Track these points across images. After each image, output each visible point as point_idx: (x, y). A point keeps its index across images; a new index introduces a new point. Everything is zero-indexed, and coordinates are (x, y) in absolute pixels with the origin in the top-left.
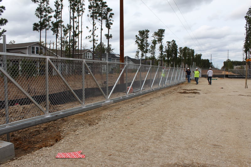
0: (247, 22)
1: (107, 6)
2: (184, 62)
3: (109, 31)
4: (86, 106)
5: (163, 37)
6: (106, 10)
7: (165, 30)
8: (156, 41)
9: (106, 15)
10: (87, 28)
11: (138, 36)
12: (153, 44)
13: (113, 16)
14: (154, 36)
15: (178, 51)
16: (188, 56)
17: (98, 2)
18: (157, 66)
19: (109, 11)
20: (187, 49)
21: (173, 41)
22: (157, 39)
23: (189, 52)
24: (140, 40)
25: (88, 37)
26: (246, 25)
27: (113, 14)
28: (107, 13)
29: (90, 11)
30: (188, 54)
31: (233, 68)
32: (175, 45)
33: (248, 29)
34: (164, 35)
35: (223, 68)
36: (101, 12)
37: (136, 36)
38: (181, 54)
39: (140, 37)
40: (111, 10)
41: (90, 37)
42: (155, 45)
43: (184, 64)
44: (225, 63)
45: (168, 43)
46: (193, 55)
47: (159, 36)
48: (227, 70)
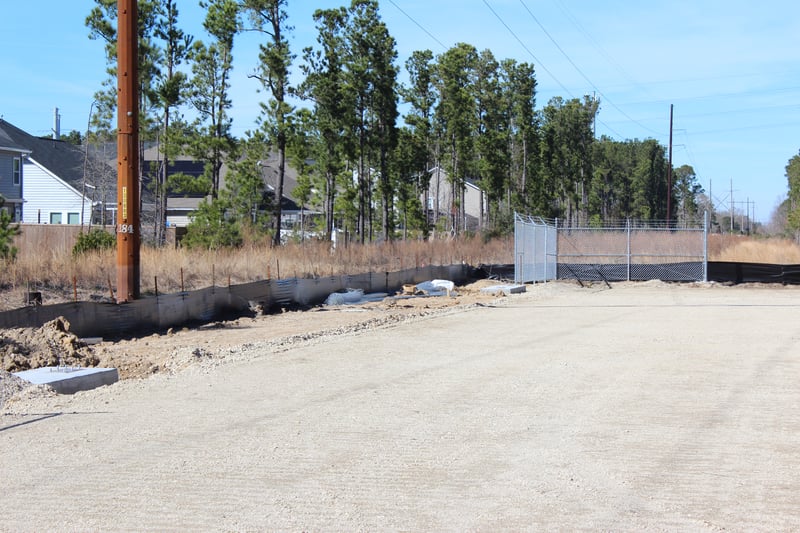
2: (450, 169)
15: (405, 80)
20: (473, 64)
23: (491, 87)
42: (228, 44)
43: (453, 180)
45: (321, 23)
46: (528, 108)
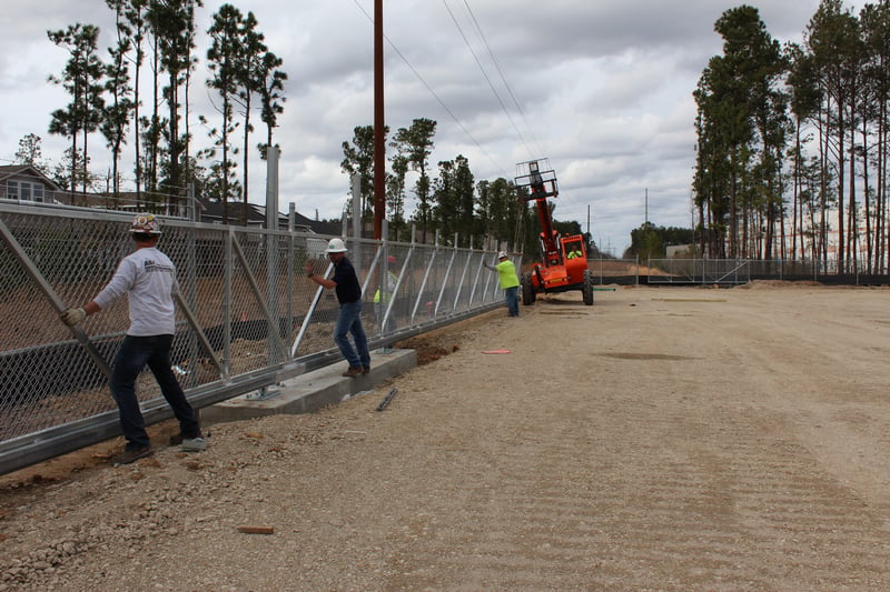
0: (700, 109)
1: (264, 49)
2: (495, 234)
3: (270, 134)
4: (234, 381)
5: (427, 148)
6: (261, 62)
7: (435, 123)
8: (405, 162)
9: (263, 78)
10: (200, 122)
11: (352, 146)
12: (397, 171)
13: (283, 82)
14: (399, 143)
15: (476, 194)
16: (509, 212)
17: (239, 35)
18: (407, 244)
19: (270, 66)
20: (505, 187)
21: (460, 158)
22: (407, 155)
23: (511, 198)
24: (358, 159)
25: (206, 151)
26: (699, 119)
27: (284, 76)
28: (266, 73)
29: (213, 67)
30: (510, 205)
31: (663, 253)
32: (464, 174)
33: (704, 132)
34: (430, 139)
35: (631, 252)
36: (246, 67)
37: (346, 145)
38: (484, 206)
39: (357, 150)
40: (279, 62)
41: (213, 154)
42: (402, 176)
43: (496, 239)
44: (635, 234)
45: (442, 167)
47: (415, 141)
48: (643, 262)
